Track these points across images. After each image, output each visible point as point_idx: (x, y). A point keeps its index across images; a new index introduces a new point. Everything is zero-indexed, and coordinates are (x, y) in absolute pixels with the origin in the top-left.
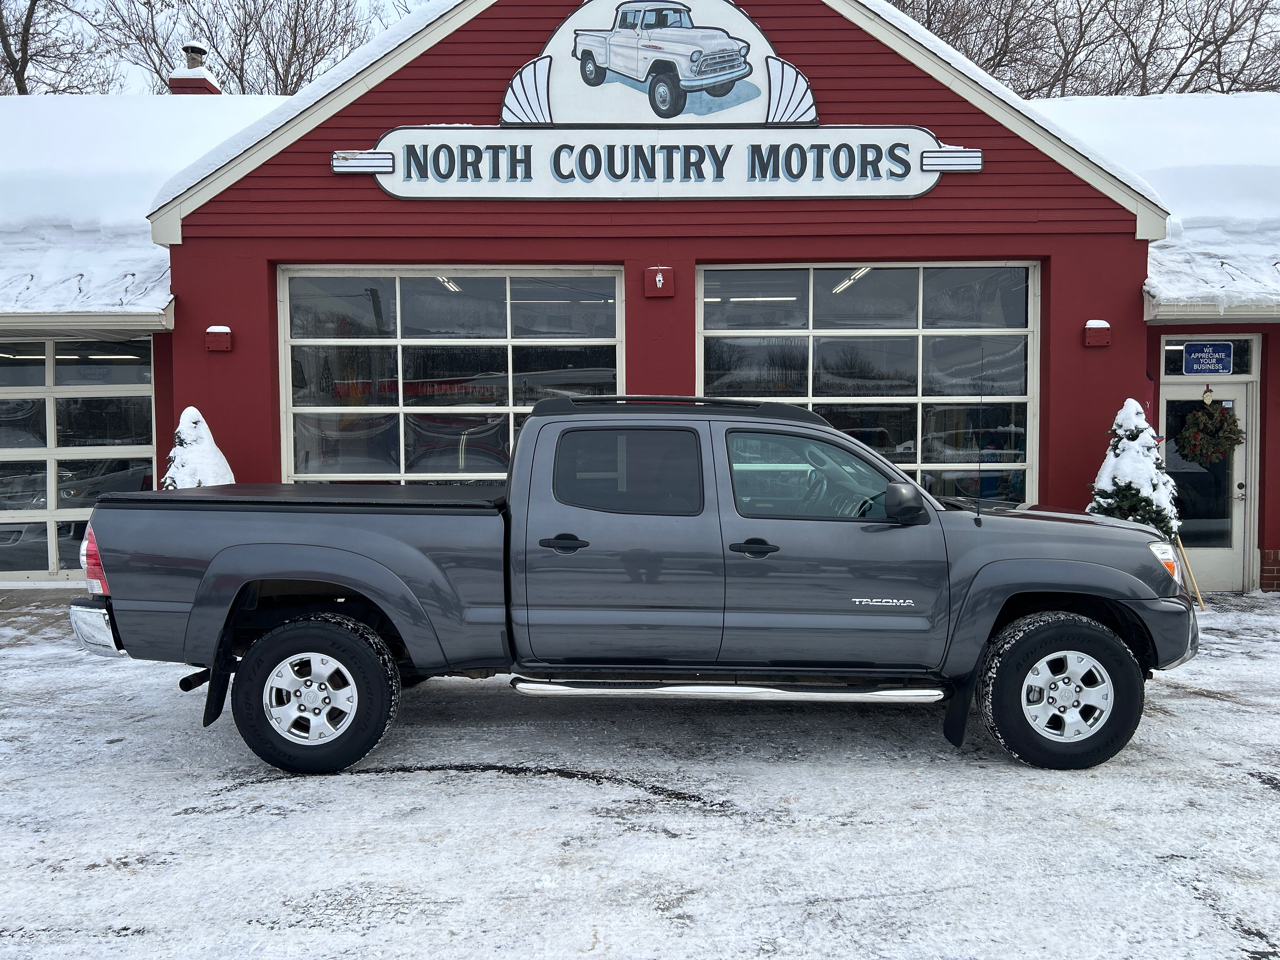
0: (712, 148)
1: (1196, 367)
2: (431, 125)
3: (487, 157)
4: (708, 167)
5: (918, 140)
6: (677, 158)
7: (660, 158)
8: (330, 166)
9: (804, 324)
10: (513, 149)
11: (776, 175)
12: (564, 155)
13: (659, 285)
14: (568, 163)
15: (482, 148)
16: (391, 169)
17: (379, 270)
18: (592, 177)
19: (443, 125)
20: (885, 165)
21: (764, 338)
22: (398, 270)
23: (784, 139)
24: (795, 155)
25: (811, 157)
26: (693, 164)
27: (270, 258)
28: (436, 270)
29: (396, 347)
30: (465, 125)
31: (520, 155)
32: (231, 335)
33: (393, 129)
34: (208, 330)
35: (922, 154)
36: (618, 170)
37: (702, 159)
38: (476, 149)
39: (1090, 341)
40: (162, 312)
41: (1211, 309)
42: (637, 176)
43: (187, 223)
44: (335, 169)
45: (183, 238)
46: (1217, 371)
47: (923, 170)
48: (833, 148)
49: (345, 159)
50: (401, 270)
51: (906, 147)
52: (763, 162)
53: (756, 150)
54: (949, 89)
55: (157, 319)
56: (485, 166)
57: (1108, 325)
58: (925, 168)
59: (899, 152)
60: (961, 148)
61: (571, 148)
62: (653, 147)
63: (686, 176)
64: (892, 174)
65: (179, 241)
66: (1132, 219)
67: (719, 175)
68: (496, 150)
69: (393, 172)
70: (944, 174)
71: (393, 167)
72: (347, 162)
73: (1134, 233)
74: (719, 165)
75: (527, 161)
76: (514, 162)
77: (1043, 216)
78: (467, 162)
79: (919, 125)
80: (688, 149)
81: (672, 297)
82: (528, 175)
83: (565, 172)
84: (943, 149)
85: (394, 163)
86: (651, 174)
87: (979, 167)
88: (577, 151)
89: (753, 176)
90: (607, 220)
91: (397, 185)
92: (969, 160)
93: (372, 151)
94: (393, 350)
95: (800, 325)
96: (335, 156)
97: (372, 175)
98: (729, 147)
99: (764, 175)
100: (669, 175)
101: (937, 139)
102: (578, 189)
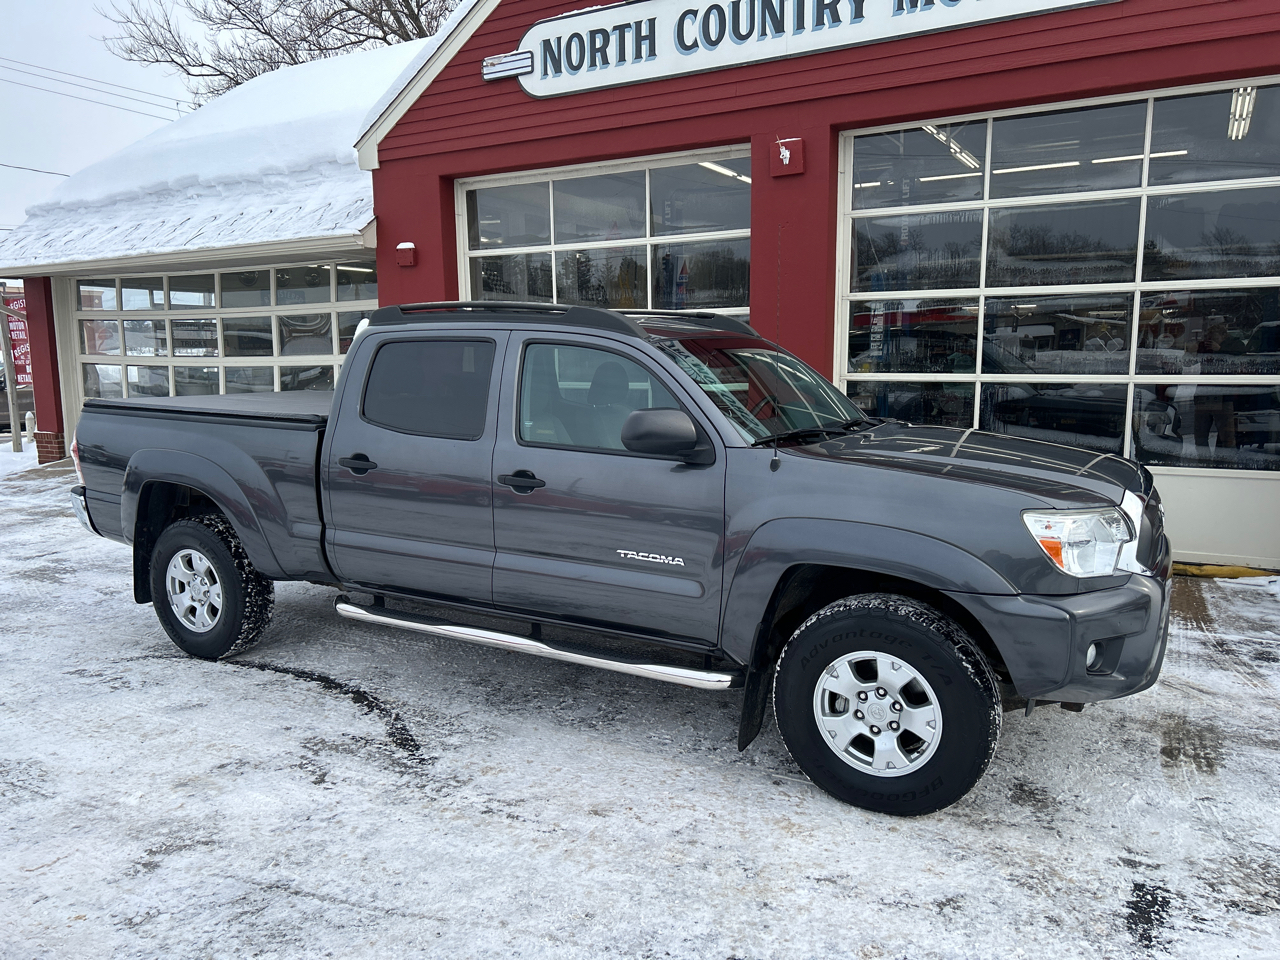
2: (565, 14)
3: (614, 39)
4: (845, 7)
6: (809, 3)
7: (790, 6)
8: (481, 74)
9: (978, 194)
10: (638, 24)
11: (930, 2)
12: (687, 22)
13: (786, 161)
14: (692, 31)
15: (609, 30)
16: (529, 69)
17: (534, 175)
18: (715, 44)
19: (576, 12)
21: (925, 214)
22: (551, 173)
26: (827, 6)
27: (441, 174)
28: (582, 170)
30: (595, 8)
31: (644, 32)
32: (414, 251)
33: (531, 25)
34: (399, 247)
36: (744, 31)
38: (603, 32)
40: (359, 233)
42: (764, 33)
43: (382, 148)
44: (486, 77)
45: (380, 162)
49: (493, 65)
50: (553, 173)
55: (353, 240)
56: (612, 51)
61: (695, 13)
63: (819, 22)
65: (377, 166)
67: (858, 14)
68: (621, 29)
69: (532, 72)
71: (532, 66)
72: (495, 67)
74: (858, 2)
75: (651, 37)
76: (639, 39)
78: (595, 49)
81: (802, 174)
82: (652, 53)
83: (689, 42)
85: (532, 62)
86: (779, 28)
88: (700, 15)
89: (900, 8)
90: (730, 91)
91: (538, 85)
93: (515, 52)
95: (972, 194)
96: (485, 64)
97: (515, 78)
99: (914, 4)
100: (800, 26)
102: (703, 59)
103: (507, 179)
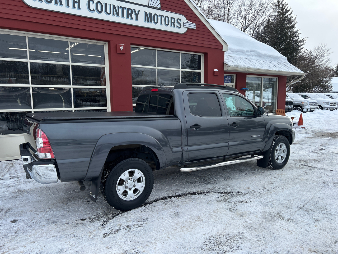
0: (135, 10)
1: (226, 81)
4: (133, 15)
5: (183, 19)
6: (125, 11)
7: (120, 10)
9: (155, 65)
11: (151, 22)
12: (91, 3)
13: (121, 50)
14: (92, 6)
18: (100, 12)
20: (176, 24)
21: (146, 68)
22: (27, 34)
23: (153, 11)
24: (156, 17)
25: (159, 18)
26: (130, 14)
28: (42, 35)
29: (27, 63)
35: (184, 22)
36: (108, 12)
37: (132, 13)
39: (215, 74)
41: (237, 68)
46: (228, 82)
47: (184, 27)
48: (164, 17)
51: (180, 20)
52: (148, 17)
53: (146, 13)
54: (189, 6)
56: (64, 2)
57: (218, 71)
58: (185, 26)
59: (179, 21)
60: (191, 23)
61: (93, 1)
62: (118, 6)
63: (128, 17)
64: (178, 27)
66: (222, 46)
67: (137, 19)
70: (188, 29)
73: (222, 49)
74: (137, 15)
75: (79, 2)
77: (207, 43)
79: (183, 15)
80: (128, 9)
81: (125, 54)
82: (79, 7)
83: (92, 9)
84: (188, 22)
86: (118, 15)
87: (195, 28)
88: (95, 3)
89: (145, 21)
90: (105, 27)
91: (30, 2)
92: (193, 26)
94: (26, 64)
98: (139, 11)
99: (148, 21)
100: (123, 16)
101: (187, 19)
102: (95, 15)
103: (4, 31)
